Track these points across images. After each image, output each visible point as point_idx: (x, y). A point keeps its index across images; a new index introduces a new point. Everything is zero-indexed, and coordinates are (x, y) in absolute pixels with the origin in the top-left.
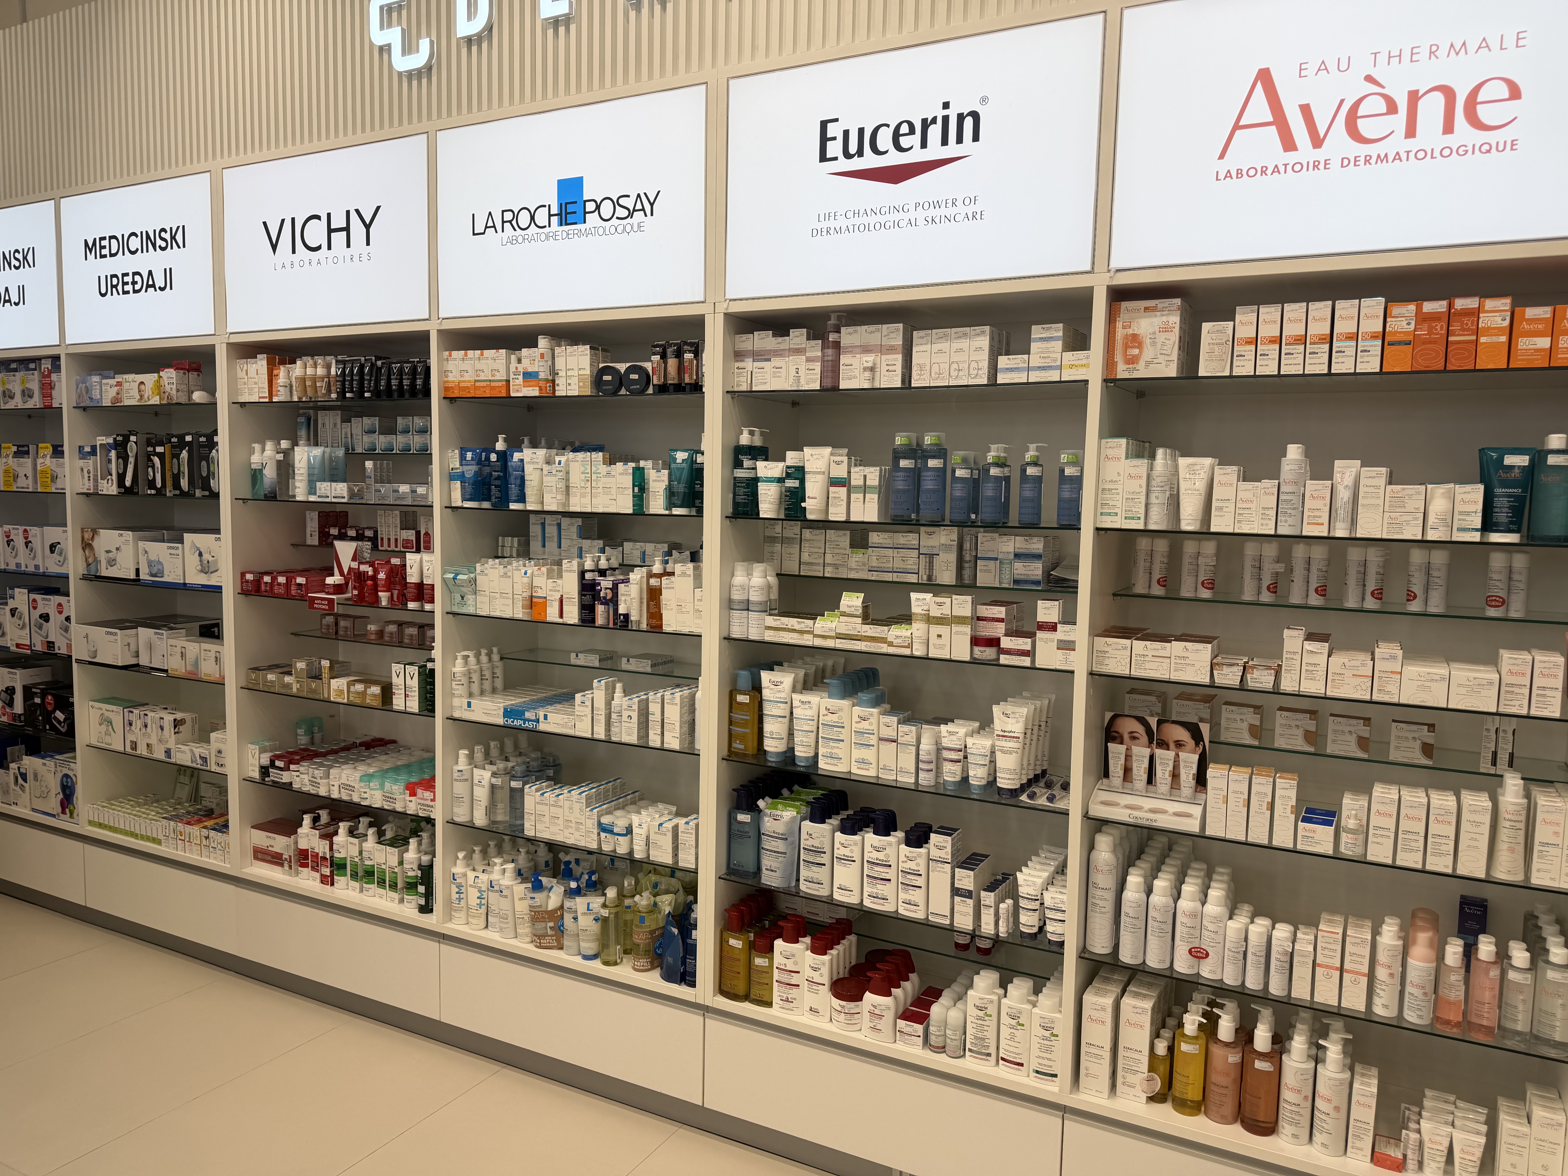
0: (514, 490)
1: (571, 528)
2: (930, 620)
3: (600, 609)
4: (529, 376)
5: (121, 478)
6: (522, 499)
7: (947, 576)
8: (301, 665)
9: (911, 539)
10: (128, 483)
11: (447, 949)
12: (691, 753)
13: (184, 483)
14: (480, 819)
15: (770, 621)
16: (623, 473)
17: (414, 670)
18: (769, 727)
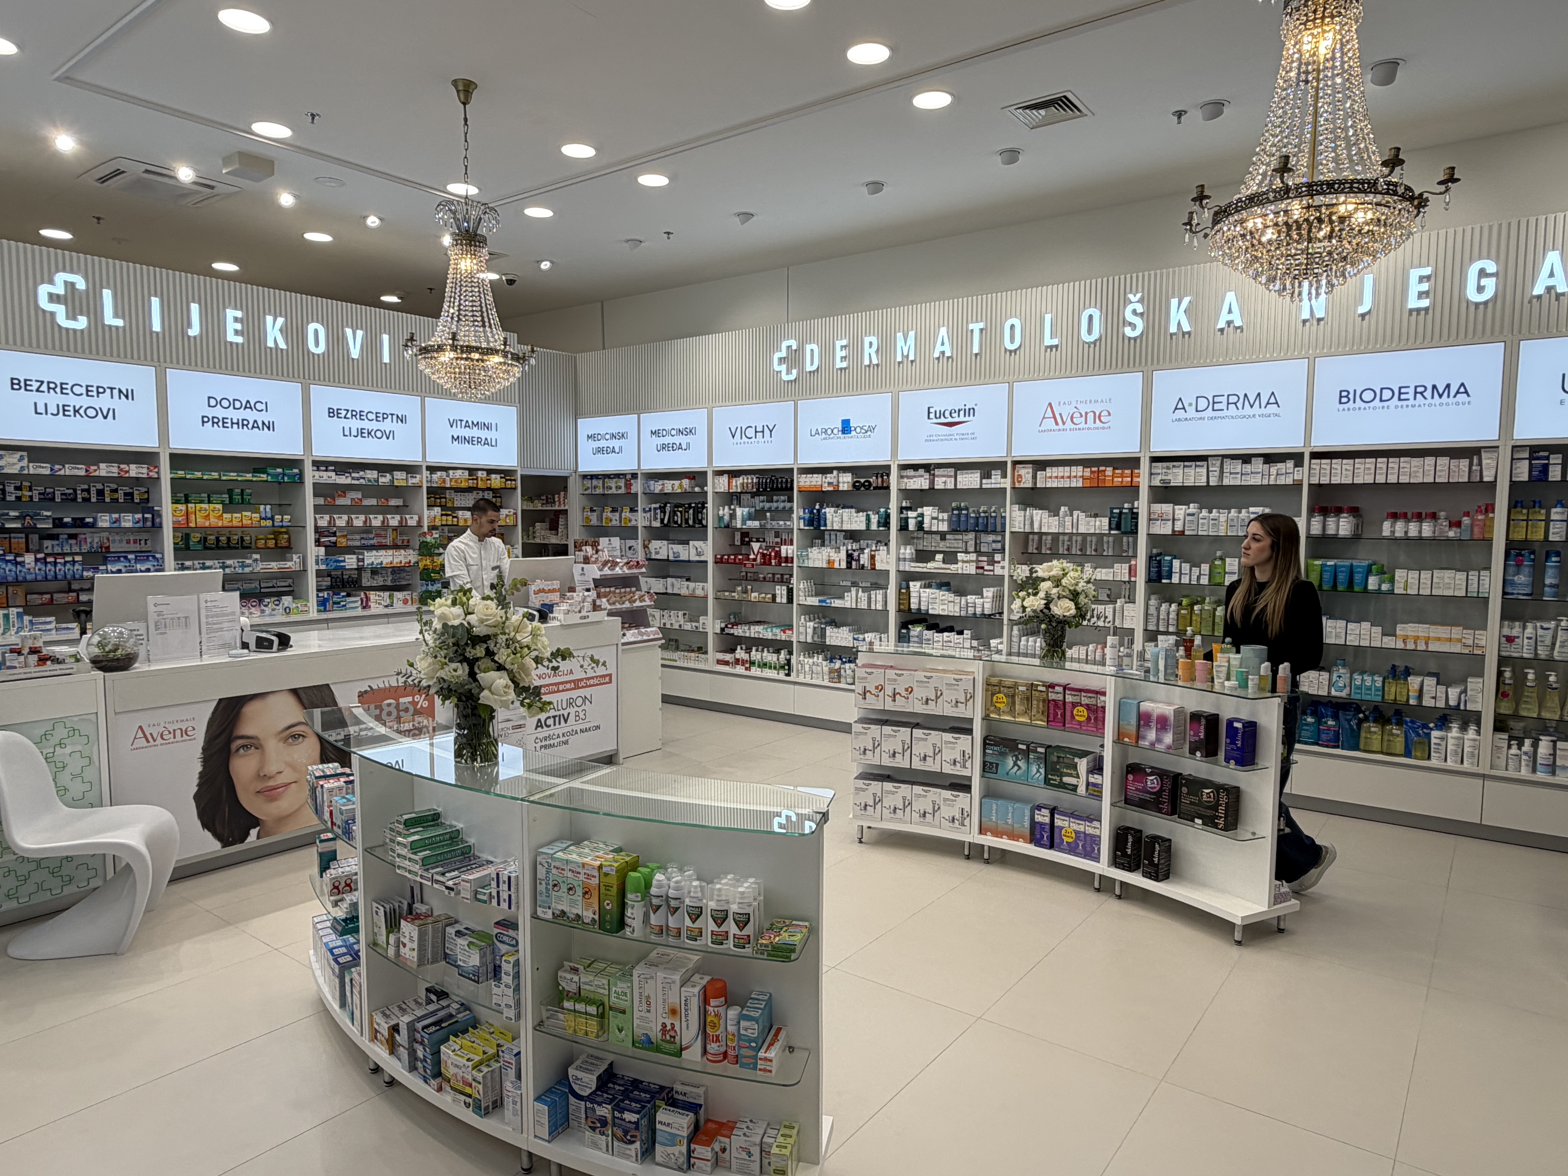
0: (822, 522)
1: (841, 536)
2: (963, 562)
3: (854, 563)
4: (830, 484)
5: (662, 521)
6: (825, 525)
7: (972, 549)
8: (739, 588)
9: (960, 537)
10: (666, 521)
11: (797, 687)
12: (885, 611)
13: (691, 522)
14: (809, 640)
15: (913, 564)
16: (862, 516)
17: (785, 588)
18: (912, 600)
